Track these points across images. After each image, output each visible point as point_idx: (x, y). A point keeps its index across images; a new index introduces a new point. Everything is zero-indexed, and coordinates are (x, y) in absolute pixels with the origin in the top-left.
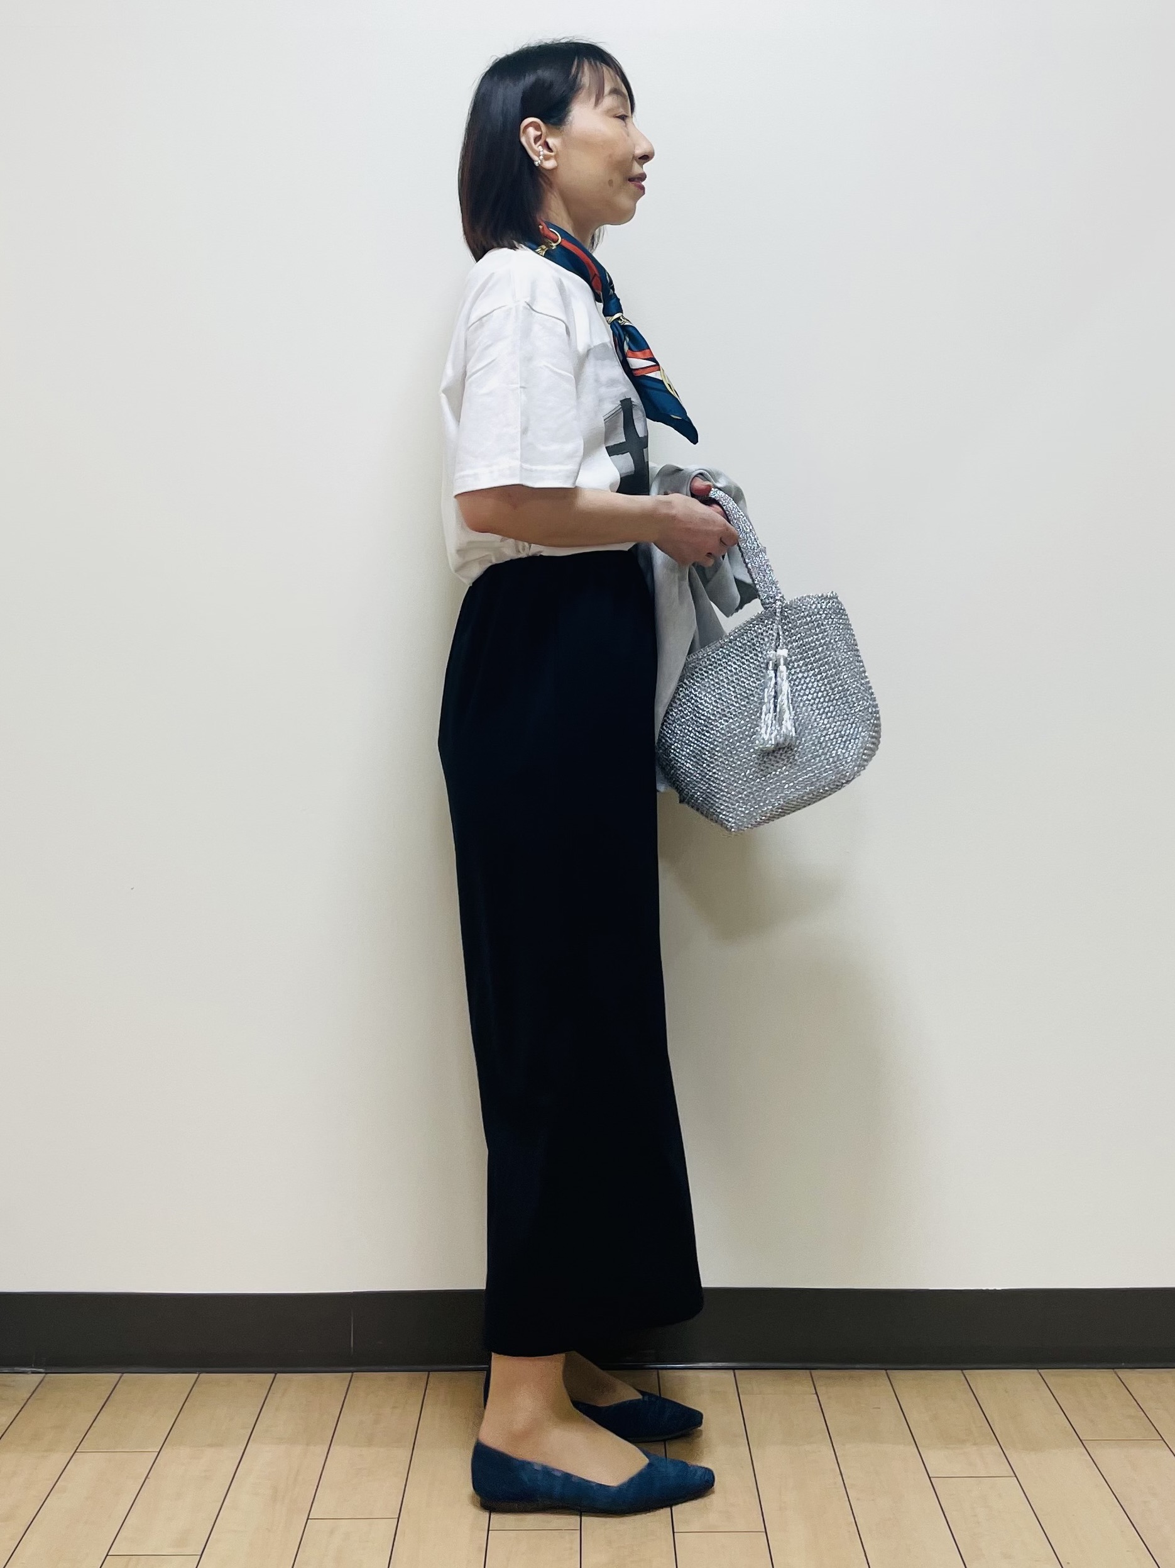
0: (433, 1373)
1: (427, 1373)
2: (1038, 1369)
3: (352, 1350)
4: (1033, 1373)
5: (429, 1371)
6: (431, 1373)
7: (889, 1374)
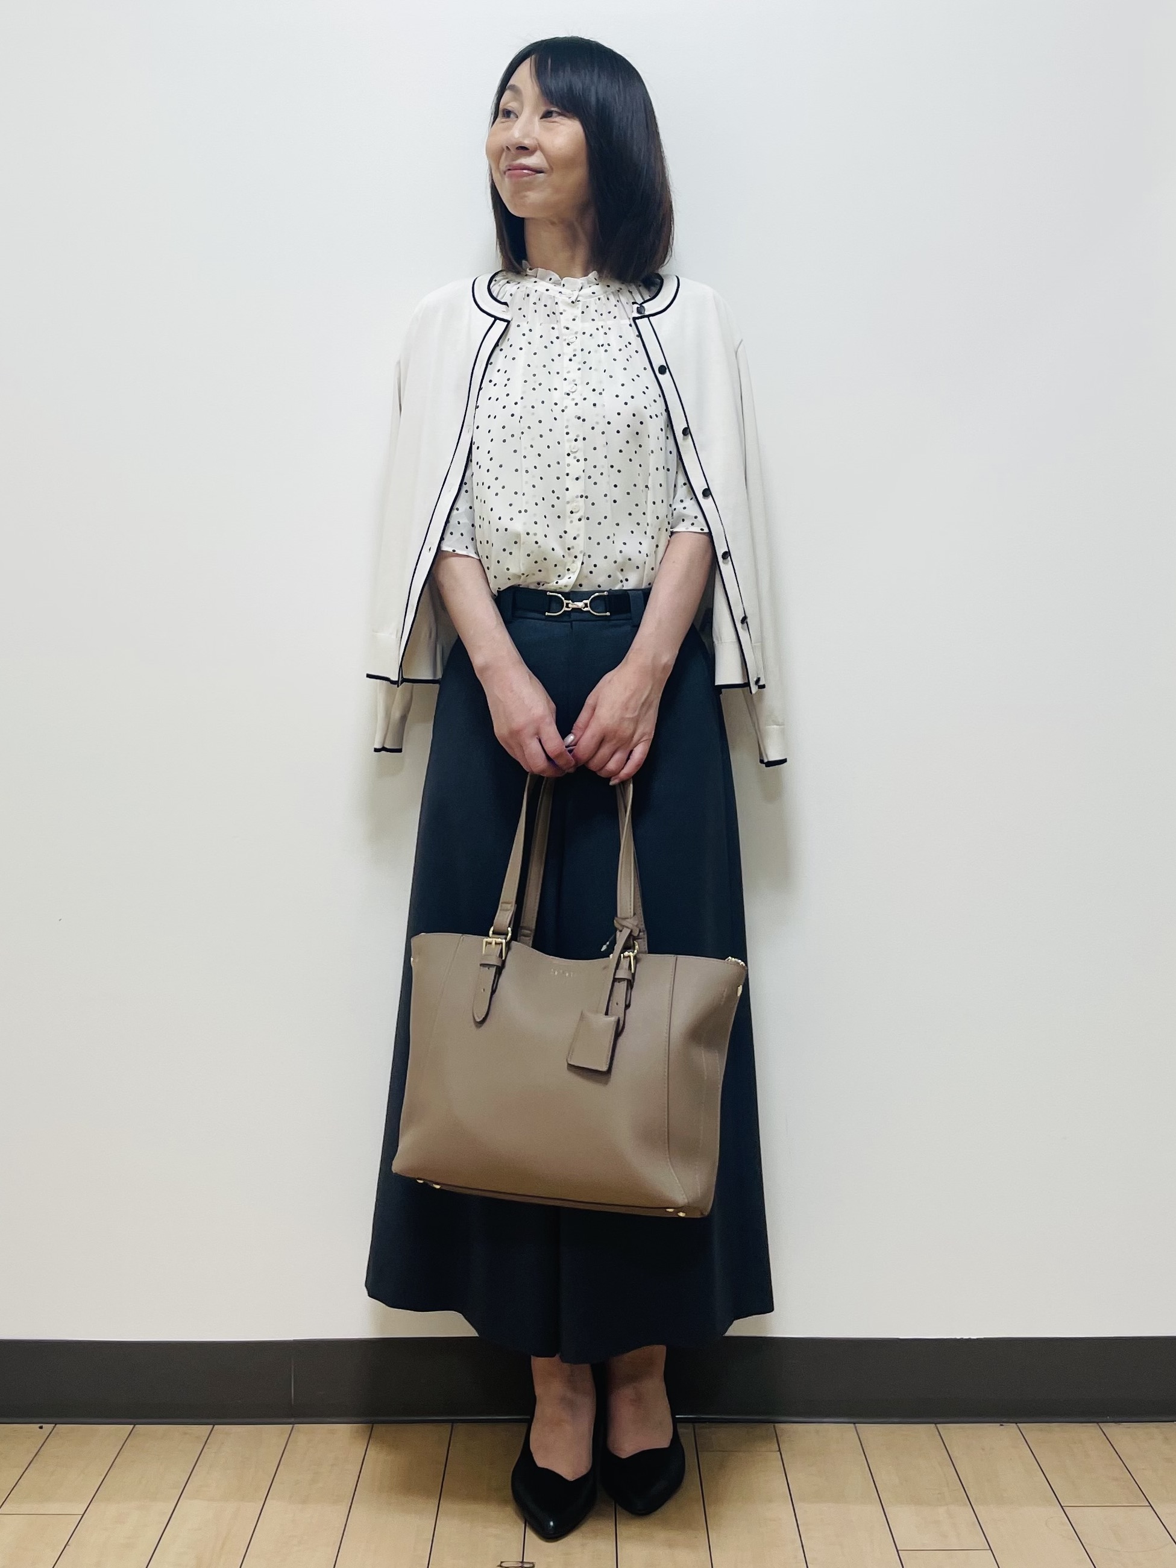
0: (377, 1425)
1: (370, 1425)
2: (1016, 1423)
3: (293, 1401)
4: (1011, 1429)
5: (373, 1424)
6: (375, 1425)
7: (857, 1427)
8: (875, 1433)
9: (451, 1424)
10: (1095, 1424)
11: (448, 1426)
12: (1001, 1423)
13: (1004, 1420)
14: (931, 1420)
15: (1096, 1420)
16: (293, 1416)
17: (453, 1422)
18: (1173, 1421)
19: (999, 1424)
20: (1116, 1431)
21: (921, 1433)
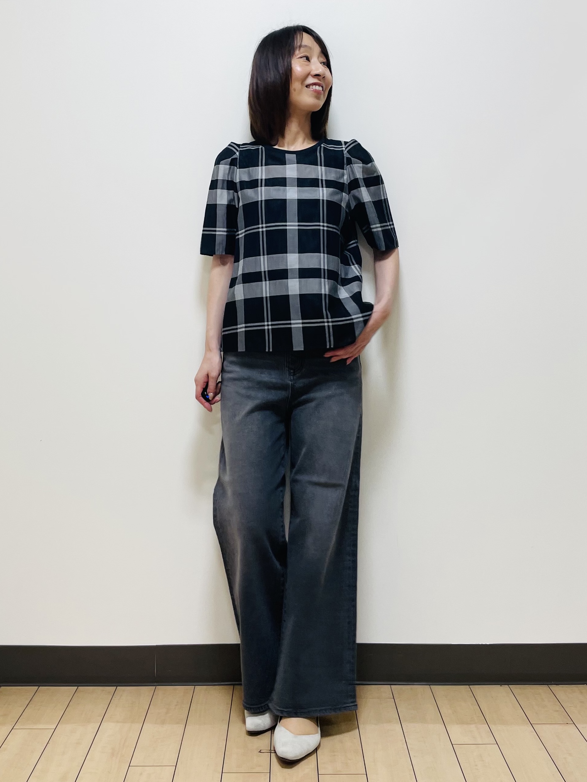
1: (193, 687)
2: (508, 685)
3: (155, 675)
4: (506, 687)
5: (195, 686)
6: (196, 686)
7: (431, 688)
8: (440, 690)
9: (233, 686)
10: (547, 686)
11: (232, 687)
12: (501, 685)
13: (502, 683)
14: (468, 683)
15: (547, 683)
16: (156, 682)
17: (234, 685)
18: (584, 684)
19: (500, 686)
20: (556, 688)
21: (463, 690)
